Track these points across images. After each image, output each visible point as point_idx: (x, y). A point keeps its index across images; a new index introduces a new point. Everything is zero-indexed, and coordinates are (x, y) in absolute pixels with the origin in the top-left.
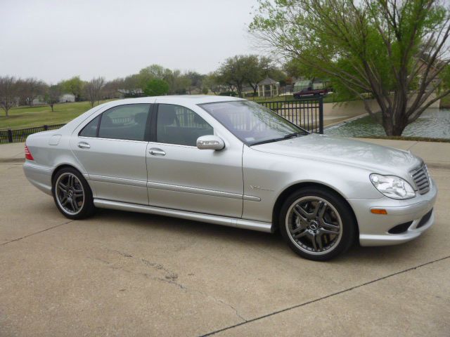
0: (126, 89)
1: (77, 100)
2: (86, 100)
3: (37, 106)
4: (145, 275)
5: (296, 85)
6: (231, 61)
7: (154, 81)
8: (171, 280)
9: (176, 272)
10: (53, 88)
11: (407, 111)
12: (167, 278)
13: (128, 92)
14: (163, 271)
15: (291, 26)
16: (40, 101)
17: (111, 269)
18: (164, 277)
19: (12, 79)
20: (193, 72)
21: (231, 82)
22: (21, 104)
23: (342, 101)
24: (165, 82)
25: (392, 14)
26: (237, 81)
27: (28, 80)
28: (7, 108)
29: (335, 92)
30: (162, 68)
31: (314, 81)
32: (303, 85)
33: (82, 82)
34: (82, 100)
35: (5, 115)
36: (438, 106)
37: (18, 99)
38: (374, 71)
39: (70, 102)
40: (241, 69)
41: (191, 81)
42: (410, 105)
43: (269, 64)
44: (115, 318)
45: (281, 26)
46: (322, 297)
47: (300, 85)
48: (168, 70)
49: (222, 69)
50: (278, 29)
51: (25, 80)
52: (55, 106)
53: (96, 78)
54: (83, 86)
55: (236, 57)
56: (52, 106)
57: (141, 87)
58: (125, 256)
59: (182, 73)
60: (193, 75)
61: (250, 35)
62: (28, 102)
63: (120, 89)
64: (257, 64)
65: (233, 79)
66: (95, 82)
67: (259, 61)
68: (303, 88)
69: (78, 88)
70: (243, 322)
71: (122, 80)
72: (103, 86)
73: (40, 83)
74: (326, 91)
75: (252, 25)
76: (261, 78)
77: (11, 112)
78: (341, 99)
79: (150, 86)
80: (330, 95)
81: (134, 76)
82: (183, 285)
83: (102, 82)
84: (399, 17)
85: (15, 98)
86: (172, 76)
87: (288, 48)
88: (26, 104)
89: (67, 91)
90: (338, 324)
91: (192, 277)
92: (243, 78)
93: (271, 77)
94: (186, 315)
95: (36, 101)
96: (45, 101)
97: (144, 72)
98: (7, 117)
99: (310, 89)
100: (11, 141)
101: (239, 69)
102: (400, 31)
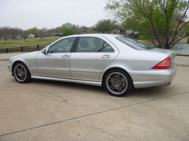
0: (56, 33)
1: (36, 37)
2: (39, 37)
3: (19, 39)
4: (56, 100)
5: (127, 32)
6: (100, 22)
7: (68, 29)
8: (65, 101)
9: (67, 99)
10: (26, 32)
11: (169, 43)
12: (63, 101)
13: (57, 34)
14: (62, 99)
15: (122, 8)
16: (20, 37)
17: (43, 98)
18: (62, 101)
19: (8, 27)
20: (84, 26)
21: (100, 31)
22: (12, 38)
23: (145, 39)
24: (72, 30)
25: (163, 4)
26: (102, 30)
27: (15, 28)
28: (6, 39)
29: (143, 35)
30: (71, 24)
31: (134, 31)
32: (130, 32)
33: (38, 29)
34: (37, 37)
35: (5, 42)
36: (186, 42)
37: (11, 36)
38: (156, 27)
39: (32, 37)
40: (104, 25)
41: (83, 30)
42: (170, 41)
43: (116, 23)
44: (43, 113)
45: (118, 8)
46: (119, 108)
47: (128, 32)
48: (74, 25)
49: (96, 25)
50: (117, 9)
51: (14, 28)
52: (26, 39)
53: (44, 28)
54: (38, 31)
55: (102, 20)
56: (25, 39)
57: (62, 32)
58: (49, 94)
59: (80, 26)
60: (84, 27)
61: (105, 11)
62: (15, 38)
63: (53, 32)
64: (111, 23)
65: (100, 29)
66: (43, 29)
67: (112, 22)
68: (130, 33)
69: (36, 32)
70: (88, 114)
71: (54, 29)
72: (46, 31)
73: (20, 29)
74: (139, 35)
75: (106, 7)
76: (112, 29)
77: (8, 41)
78: (145, 38)
79: (66, 32)
80: (141, 37)
81: (59, 27)
82: (69, 103)
83: (46, 29)
84: (166, 5)
85: (10, 35)
86: (75, 28)
87: (121, 17)
88: (14, 38)
89: (31, 33)
90: (123, 116)
91: (73, 101)
92: (105, 29)
93: (116, 29)
94: (69, 112)
95: (18, 37)
96: (22, 37)
97: (64, 25)
98: (6, 43)
99: (133, 34)
100: (7, 52)
101: (103, 25)
102: (166, 10)
